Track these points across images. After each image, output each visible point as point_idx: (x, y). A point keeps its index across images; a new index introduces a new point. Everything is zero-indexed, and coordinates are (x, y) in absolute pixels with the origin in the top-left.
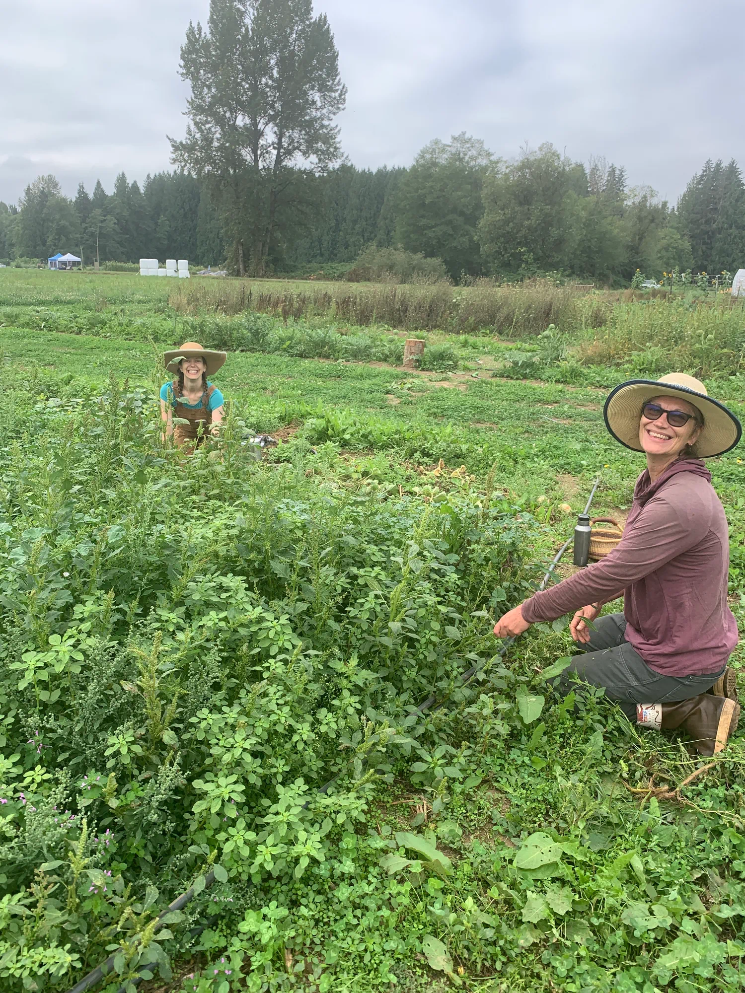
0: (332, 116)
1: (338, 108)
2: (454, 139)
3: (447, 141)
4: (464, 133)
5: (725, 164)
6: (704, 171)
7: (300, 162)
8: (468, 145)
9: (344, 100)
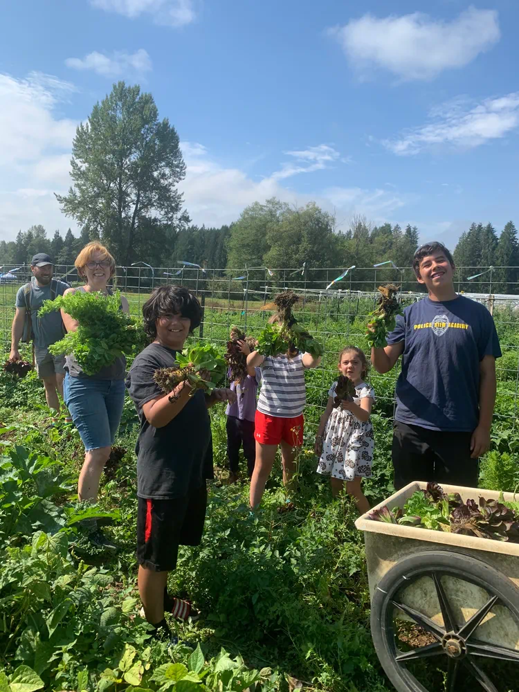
0: (175, 183)
1: (180, 179)
2: (268, 201)
3: (263, 203)
4: (274, 198)
5: (485, 225)
6: (471, 230)
7: (154, 213)
8: (278, 206)
9: (185, 173)
